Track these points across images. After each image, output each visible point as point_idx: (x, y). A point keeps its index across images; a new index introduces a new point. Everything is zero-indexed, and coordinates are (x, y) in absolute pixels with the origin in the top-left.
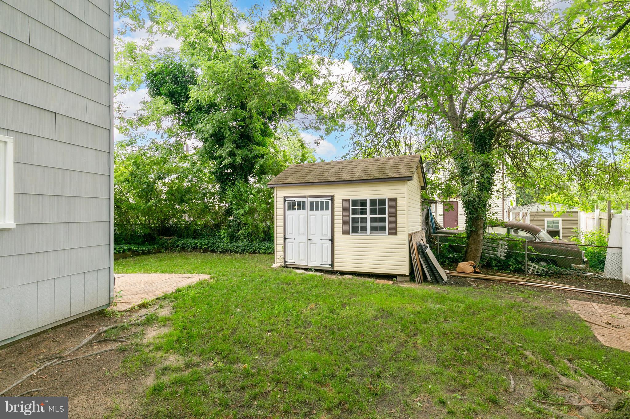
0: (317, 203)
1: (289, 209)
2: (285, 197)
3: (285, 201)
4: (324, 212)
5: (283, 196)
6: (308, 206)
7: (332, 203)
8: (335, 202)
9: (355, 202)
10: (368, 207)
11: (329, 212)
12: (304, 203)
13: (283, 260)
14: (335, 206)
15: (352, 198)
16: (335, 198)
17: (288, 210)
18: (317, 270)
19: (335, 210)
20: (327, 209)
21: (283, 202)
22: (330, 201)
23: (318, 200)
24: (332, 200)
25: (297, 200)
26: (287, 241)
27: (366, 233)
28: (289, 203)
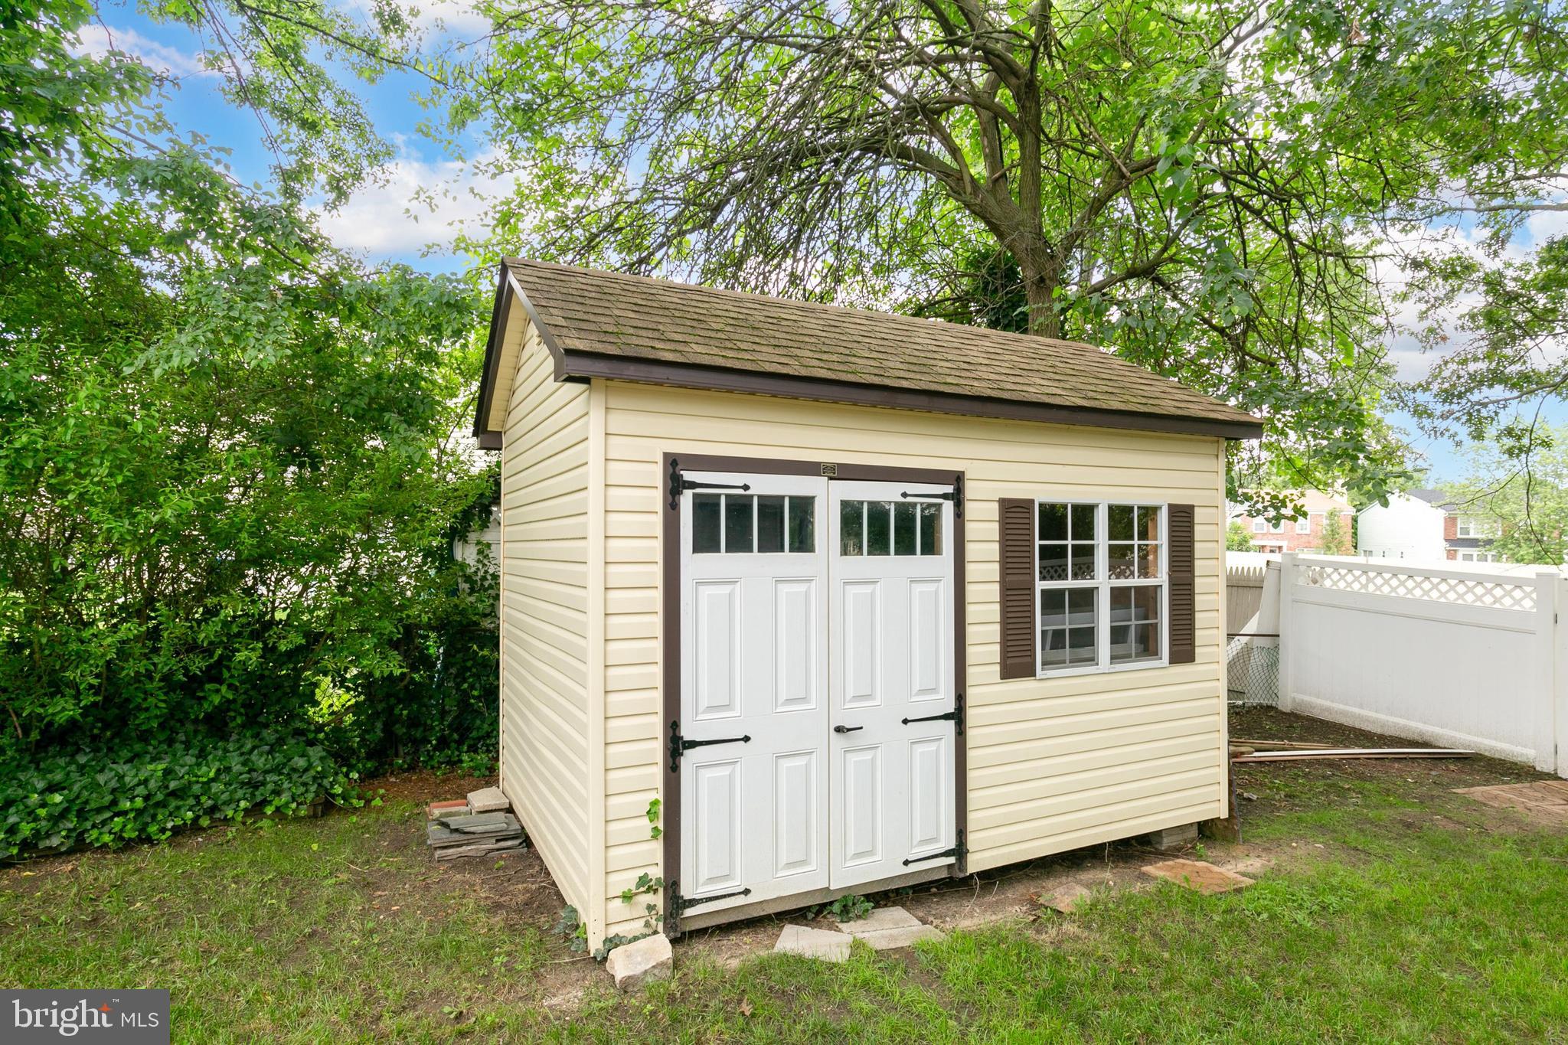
0: (878, 514)
1: (705, 542)
2: (673, 464)
3: (675, 486)
4: (917, 563)
5: (657, 451)
6: (826, 525)
7: (959, 515)
8: (971, 509)
9: (1053, 518)
10: (1101, 540)
11: (943, 563)
12: (803, 507)
13: (658, 900)
14: (971, 529)
15: (1043, 494)
16: (971, 489)
17: (698, 548)
18: (883, 897)
19: (971, 550)
20: (931, 547)
21: (656, 498)
22: (948, 507)
23: (888, 493)
24: (958, 498)
25: (763, 485)
26: (689, 760)
27: (1092, 660)
28: (705, 508)
